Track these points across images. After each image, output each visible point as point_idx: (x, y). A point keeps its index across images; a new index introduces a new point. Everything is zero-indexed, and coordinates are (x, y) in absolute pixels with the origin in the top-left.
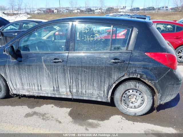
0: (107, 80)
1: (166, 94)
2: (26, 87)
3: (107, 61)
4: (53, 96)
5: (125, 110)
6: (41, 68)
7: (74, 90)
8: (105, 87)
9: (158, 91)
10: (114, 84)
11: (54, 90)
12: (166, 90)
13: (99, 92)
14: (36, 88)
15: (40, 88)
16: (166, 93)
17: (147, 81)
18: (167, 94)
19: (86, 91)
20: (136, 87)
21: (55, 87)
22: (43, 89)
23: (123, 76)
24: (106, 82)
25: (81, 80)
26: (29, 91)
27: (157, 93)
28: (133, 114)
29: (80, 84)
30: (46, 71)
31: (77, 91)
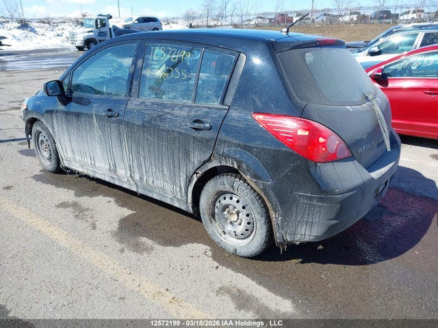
0: (182, 163)
1: (294, 218)
2: (78, 158)
3: (183, 124)
4: (112, 181)
5: (218, 237)
6: (91, 124)
7: (137, 177)
8: (181, 179)
9: (274, 206)
10: (195, 175)
11: (110, 170)
12: (294, 210)
13: (173, 189)
14: (89, 161)
15: (93, 162)
16: (294, 215)
17: (249, 177)
18: (299, 219)
19: (153, 181)
20: (233, 187)
21: (111, 165)
22: (97, 164)
23: (209, 160)
24: (182, 169)
25: (144, 158)
26: (82, 166)
27: (273, 212)
28: (231, 251)
29: (143, 164)
30: (97, 132)
31: (141, 179)
